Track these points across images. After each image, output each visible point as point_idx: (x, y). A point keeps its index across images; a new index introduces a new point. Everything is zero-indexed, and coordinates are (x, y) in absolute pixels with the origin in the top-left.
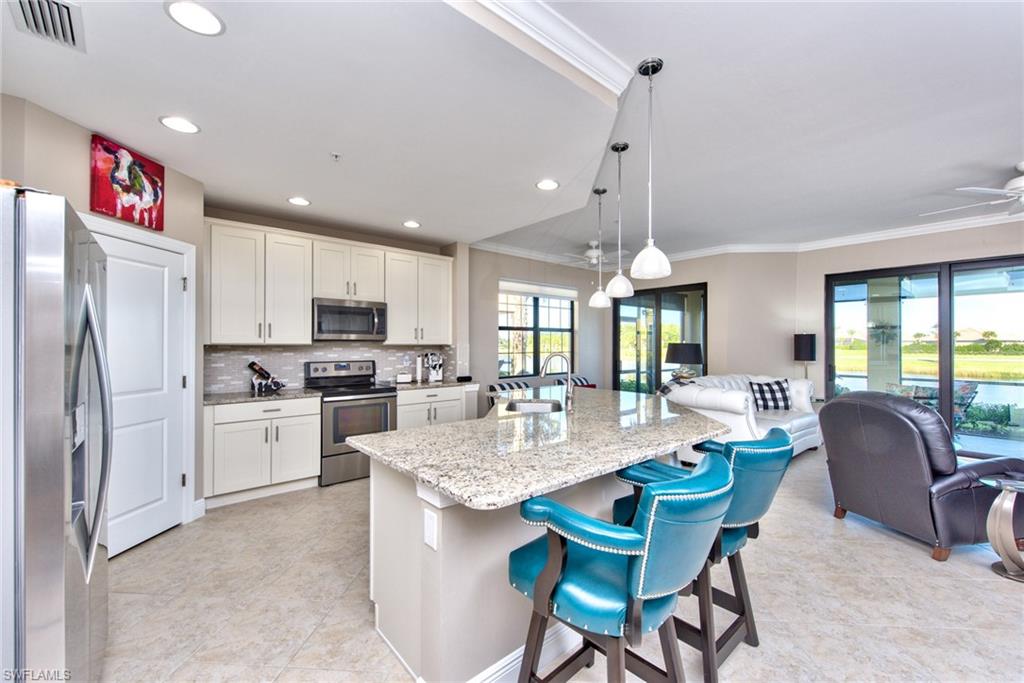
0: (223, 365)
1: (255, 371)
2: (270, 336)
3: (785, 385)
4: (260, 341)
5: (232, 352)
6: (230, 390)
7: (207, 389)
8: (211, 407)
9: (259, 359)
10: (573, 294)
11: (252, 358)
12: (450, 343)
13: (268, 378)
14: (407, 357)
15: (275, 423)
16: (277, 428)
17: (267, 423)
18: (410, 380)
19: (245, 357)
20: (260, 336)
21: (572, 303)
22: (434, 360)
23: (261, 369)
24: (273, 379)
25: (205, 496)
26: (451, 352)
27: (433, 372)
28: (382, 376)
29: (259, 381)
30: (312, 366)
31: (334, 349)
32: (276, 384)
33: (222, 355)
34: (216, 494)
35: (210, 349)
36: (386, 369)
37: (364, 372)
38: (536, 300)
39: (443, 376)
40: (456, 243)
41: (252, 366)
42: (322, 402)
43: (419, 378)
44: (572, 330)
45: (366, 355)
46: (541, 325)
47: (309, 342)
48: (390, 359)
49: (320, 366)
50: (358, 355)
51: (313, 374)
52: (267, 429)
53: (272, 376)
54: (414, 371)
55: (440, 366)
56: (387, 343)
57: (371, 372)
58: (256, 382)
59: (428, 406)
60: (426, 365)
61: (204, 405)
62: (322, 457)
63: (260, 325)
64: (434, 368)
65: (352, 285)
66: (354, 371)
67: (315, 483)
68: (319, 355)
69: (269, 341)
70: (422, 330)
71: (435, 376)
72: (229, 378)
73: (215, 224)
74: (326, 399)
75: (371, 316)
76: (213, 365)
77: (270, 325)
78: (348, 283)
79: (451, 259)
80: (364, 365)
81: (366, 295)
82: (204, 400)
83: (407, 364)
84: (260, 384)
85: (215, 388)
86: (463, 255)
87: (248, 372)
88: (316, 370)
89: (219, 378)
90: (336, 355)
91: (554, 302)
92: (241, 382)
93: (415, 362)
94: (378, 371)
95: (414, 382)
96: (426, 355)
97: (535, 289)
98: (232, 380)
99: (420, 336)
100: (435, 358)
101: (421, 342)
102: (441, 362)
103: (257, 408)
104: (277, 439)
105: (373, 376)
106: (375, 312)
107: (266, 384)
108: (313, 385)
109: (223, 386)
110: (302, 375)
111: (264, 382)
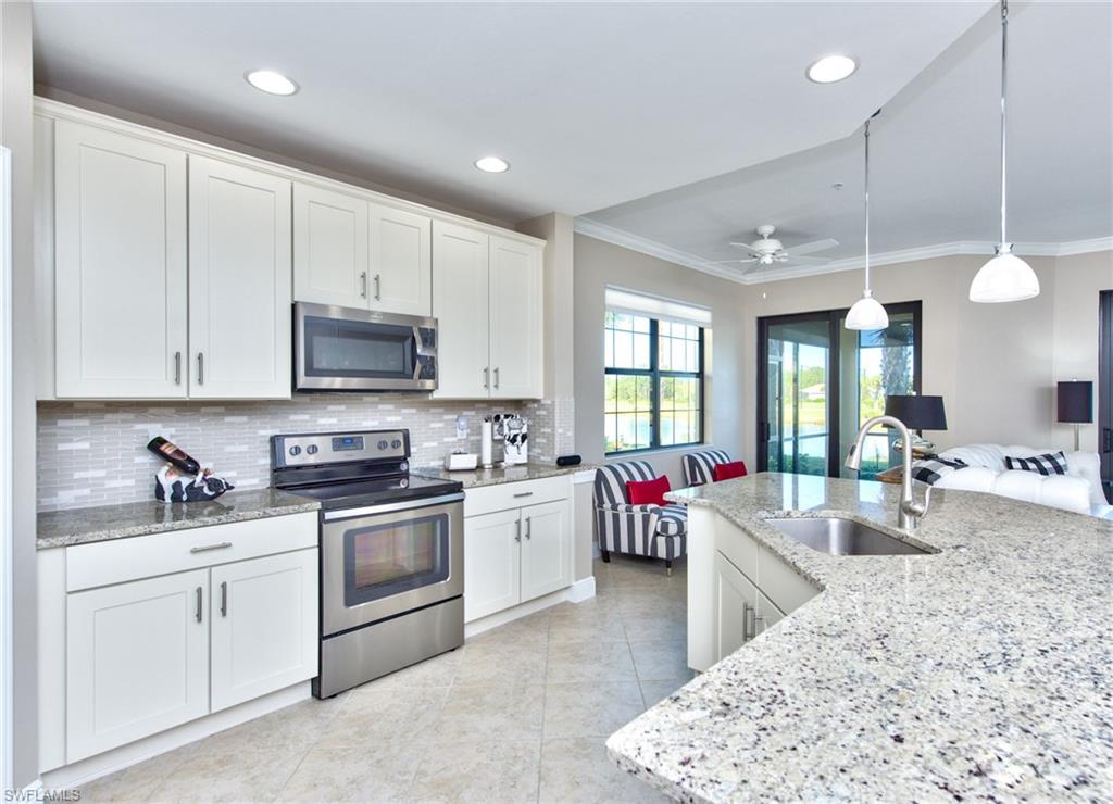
0: (86, 445)
1: (166, 457)
2: (200, 381)
3: (1061, 461)
4: (178, 393)
5: (109, 417)
6: (105, 500)
7: (45, 501)
8: (59, 553)
9: (173, 431)
10: (704, 316)
11: (155, 430)
12: (539, 395)
13: (195, 472)
14: (462, 423)
15: (219, 575)
16: (224, 586)
17: (200, 579)
18: (473, 465)
19: (139, 427)
20: (178, 380)
21: (701, 331)
22: (513, 426)
23: (178, 452)
24: (206, 473)
25: (43, 770)
26: (543, 413)
27: (511, 449)
28: (423, 460)
29: (174, 478)
30: (289, 443)
31: (331, 408)
32: (216, 485)
33: (85, 423)
34: (70, 762)
35: (50, 410)
36: (425, 445)
37: (389, 453)
38: (654, 324)
39: (529, 457)
40: (552, 215)
41: (156, 446)
42: (321, 521)
43: (487, 460)
44: (701, 375)
45: (389, 419)
46: (662, 366)
47: (286, 393)
48: (432, 425)
49: (304, 443)
50: (375, 418)
51: (291, 461)
52: (199, 591)
53: (203, 466)
54: (477, 448)
55: (524, 437)
56: (436, 395)
57: (401, 452)
58: (168, 479)
59: (515, 515)
60: (498, 437)
61: (39, 549)
62: (322, 638)
63: (178, 356)
64: (513, 441)
65: (370, 279)
66: (369, 452)
67: (306, 692)
68: (301, 420)
69: (198, 393)
70: (496, 371)
71: (515, 455)
72: (102, 473)
73: (63, 118)
74: (329, 515)
75: (409, 341)
76: (61, 447)
77: (200, 357)
78: (363, 276)
79: (542, 243)
80: (388, 438)
81: (396, 302)
82: (40, 534)
83: (462, 435)
84: (177, 485)
85: (66, 499)
86: (563, 238)
87: (148, 459)
88: (297, 450)
89: (77, 475)
90: (334, 421)
91: (678, 329)
92: (131, 482)
93: (479, 431)
94: (413, 450)
95: (480, 467)
96: (497, 418)
97: (652, 305)
98: (110, 477)
99: (492, 383)
100: (514, 423)
101: (495, 394)
102: (524, 430)
103: (175, 545)
104: (224, 611)
105: (404, 459)
106: (417, 335)
107: (191, 486)
108: (289, 483)
109: (86, 492)
110: (268, 461)
111: (185, 481)
